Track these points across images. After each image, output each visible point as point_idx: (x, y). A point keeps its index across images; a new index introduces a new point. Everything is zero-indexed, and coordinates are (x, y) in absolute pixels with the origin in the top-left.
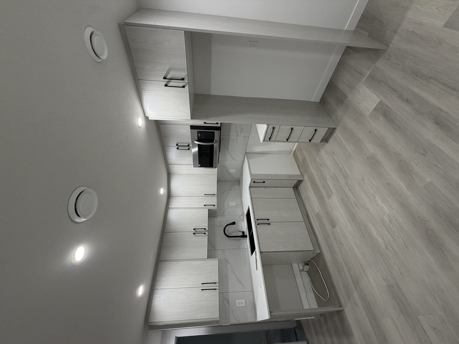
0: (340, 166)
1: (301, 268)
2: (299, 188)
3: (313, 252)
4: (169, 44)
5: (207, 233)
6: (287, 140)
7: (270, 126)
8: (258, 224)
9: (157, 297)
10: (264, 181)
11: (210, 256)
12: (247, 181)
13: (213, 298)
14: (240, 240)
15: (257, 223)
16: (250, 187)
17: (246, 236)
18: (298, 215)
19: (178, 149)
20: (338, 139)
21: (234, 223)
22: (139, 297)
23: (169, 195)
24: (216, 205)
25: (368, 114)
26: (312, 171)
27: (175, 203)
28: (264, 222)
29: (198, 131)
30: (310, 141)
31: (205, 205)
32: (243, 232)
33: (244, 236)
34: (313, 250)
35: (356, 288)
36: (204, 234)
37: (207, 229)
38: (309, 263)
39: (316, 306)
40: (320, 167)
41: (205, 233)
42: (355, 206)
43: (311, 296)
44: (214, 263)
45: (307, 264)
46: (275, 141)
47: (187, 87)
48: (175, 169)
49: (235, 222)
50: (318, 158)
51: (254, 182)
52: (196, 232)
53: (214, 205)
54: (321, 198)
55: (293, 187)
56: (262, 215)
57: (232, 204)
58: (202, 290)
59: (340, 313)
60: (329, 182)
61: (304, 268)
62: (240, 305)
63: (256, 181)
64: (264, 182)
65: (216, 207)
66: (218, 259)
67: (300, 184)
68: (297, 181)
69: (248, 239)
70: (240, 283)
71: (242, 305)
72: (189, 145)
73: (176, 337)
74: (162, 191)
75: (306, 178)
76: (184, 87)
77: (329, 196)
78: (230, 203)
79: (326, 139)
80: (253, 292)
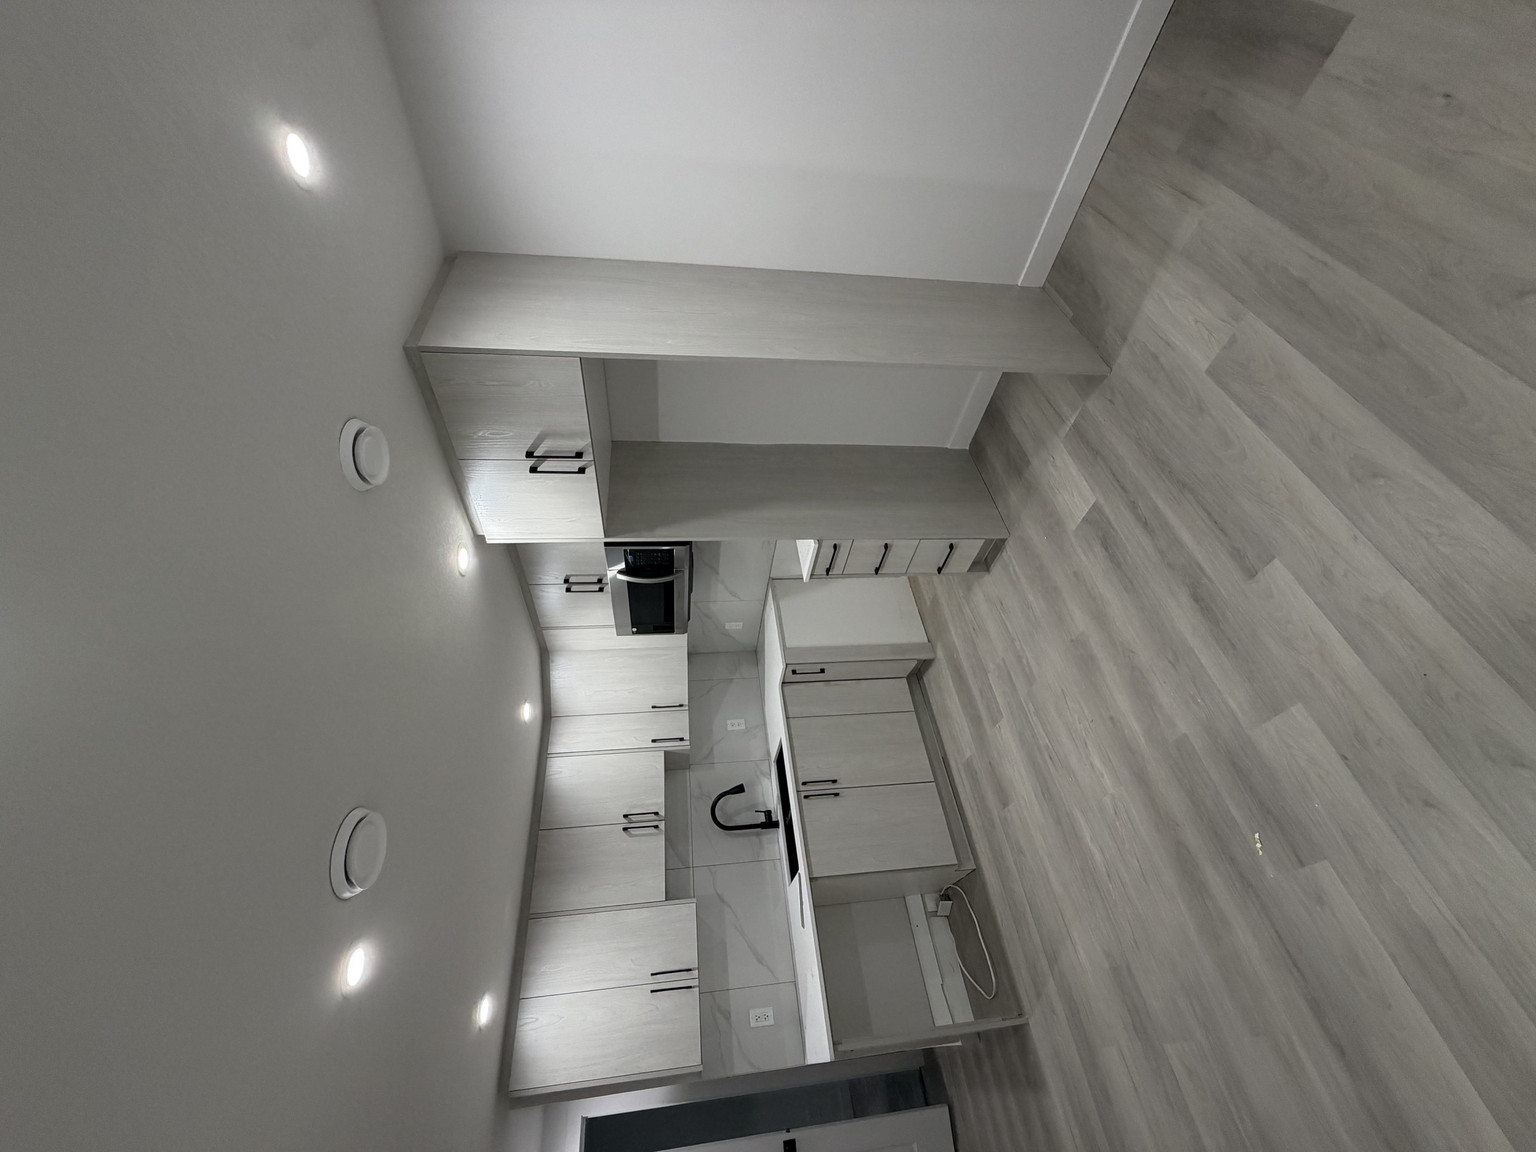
0: (1017, 643)
1: (931, 907)
2: (925, 679)
3: (956, 868)
4: (540, 385)
5: (662, 825)
6: (877, 570)
7: (824, 544)
8: (806, 797)
9: (528, 1021)
10: (823, 666)
11: (671, 895)
12: (775, 668)
13: (684, 1010)
14: (758, 835)
15: (803, 794)
16: (783, 683)
17: (776, 825)
18: (920, 764)
19: (568, 590)
20: (1011, 568)
21: (740, 789)
22: (483, 1028)
23: (548, 716)
24: (687, 737)
25: (1074, 527)
26: (955, 640)
27: (569, 740)
28: (824, 789)
29: (625, 551)
30: (940, 570)
31: (654, 741)
32: (768, 813)
33: (770, 824)
34: (956, 862)
35: (1052, 970)
36: (653, 830)
37: (662, 813)
38: (950, 892)
39: (970, 1018)
40: (974, 636)
41: (656, 827)
42: (1049, 761)
43: (957, 984)
44: (684, 912)
45: (946, 897)
46: (843, 575)
47: (591, 472)
48: (563, 638)
49: (742, 785)
50: (967, 608)
51: (794, 672)
52: (630, 823)
53: (682, 739)
54: (976, 721)
55: (908, 678)
56: (817, 768)
57: (736, 725)
58: (652, 991)
59: (1020, 1032)
60: (992, 678)
61: (938, 907)
62: (760, 1024)
63: (798, 669)
64: (822, 671)
65: (688, 743)
66: (694, 900)
67: (927, 669)
68: (916, 662)
69: (781, 831)
70: (760, 961)
71: (767, 1023)
72: (600, 581)
73: (583, 1118)
74: (528, 712)
75: (940, 654)
76: (582, 471)
77: (995, 722)
78: (729, 722)
79: (983, 563)
80: (795, 983)
